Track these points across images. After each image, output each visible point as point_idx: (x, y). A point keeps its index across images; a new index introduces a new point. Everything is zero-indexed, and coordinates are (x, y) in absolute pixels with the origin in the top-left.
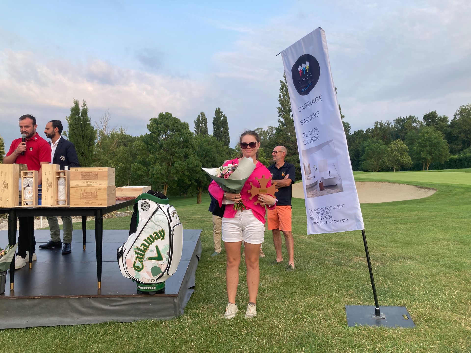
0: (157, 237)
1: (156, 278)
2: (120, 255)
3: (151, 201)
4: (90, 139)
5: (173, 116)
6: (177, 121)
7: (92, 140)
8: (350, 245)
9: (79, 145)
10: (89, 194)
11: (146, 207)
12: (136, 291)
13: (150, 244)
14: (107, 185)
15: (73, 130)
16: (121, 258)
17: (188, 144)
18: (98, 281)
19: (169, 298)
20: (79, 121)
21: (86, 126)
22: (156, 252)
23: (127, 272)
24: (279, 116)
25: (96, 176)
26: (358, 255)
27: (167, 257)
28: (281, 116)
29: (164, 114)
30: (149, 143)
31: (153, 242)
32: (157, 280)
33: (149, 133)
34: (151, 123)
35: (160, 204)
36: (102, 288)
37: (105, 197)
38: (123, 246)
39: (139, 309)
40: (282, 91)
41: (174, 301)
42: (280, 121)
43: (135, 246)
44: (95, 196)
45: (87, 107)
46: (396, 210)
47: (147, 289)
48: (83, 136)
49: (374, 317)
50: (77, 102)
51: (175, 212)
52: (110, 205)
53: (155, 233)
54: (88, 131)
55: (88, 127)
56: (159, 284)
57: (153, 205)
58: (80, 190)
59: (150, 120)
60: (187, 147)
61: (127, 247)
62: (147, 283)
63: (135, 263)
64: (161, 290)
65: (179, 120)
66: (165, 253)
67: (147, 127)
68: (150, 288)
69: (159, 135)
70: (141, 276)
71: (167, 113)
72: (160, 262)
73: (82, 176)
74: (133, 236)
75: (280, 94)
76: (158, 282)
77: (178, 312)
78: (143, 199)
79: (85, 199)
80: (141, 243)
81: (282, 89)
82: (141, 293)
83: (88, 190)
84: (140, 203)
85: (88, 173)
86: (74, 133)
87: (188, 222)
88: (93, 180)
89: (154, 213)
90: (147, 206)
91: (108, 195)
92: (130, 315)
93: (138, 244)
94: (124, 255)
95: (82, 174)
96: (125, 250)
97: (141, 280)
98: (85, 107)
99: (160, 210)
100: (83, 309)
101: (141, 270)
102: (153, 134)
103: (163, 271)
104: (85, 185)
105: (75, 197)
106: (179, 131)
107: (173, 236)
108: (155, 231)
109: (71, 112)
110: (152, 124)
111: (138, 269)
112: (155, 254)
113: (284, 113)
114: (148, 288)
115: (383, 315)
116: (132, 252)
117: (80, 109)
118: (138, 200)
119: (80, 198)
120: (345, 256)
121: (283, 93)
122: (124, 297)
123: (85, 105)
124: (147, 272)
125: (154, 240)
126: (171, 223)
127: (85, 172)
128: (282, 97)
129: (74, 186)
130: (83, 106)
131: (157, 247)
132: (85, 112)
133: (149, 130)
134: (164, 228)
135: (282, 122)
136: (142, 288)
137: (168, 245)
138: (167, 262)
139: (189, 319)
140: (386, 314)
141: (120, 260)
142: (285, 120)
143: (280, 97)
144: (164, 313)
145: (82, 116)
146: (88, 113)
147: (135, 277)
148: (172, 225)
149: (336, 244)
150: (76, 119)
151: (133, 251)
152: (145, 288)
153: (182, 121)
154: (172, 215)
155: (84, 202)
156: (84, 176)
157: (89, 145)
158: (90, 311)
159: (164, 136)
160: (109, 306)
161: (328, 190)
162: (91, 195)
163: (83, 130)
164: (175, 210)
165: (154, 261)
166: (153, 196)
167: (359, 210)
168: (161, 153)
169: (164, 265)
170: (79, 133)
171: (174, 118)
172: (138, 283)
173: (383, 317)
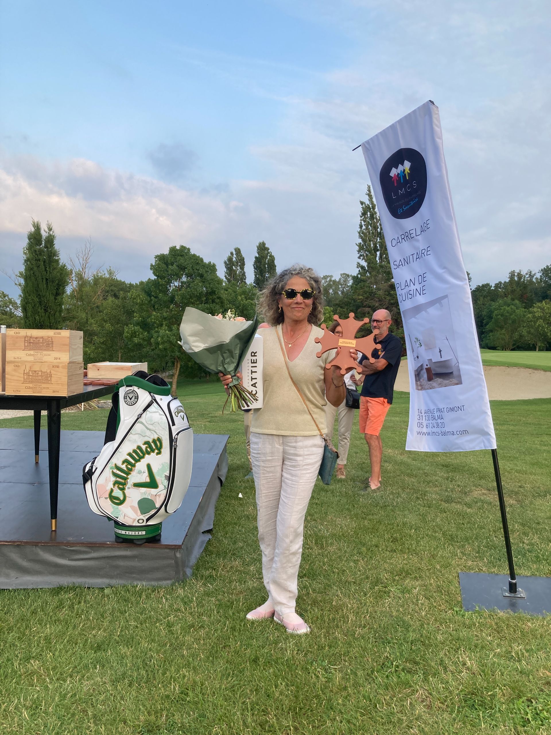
0: (149, 449)
1: (147, 517)
2: (88, 476)
3: (140, 389)
4: (58, 284)
5: (192, 252)
6: (197, 261)
7: (60, 285)
8: (466, 468)
9: (41, 294)
10: (38, 374)
11: (133, 399)
12: (113, 538)
13: (137, 461)
14: (68, 361)
15: (32, 269)
16: (89, 482)
17: (215, 297)
18: (52, 518)
19: (167, 551)
20: (40, 254)
21: (52, 264)
22: (147, 474)
23: (98, 506)
24: (359, 258)
25: (49, 344)
26: (479, 485)
27: (166, 483)
28: (362, 258)
29: (178, 248)
30: (153, 294)
31: (143, 457)
32: (148, 520)
33: (153, 277)
34: (156, 261)
35: (155, 396)
36: (57, 530)
37: (65, 379)
38: (93, 463)
39: (117, 567)
40: (365, 217)
41: (175, 555)
42: (359, 265)
43: (112, 463)
44: (47, 378)
45: (53, 232)
46: (539, 413)
47: (130, 534)
48: (47, 279)
49: (507, 594)
50: (37, 225)
51: (181, 408)
52: (74, 392)
53: (146, 443)
54: (55, 272)
55: (54, 264)
56: (152, 527)
57: (144, 397)
58: (23, 368)
59: (155, 258)
60: (213, 301)
61: (99, 464)
62: (131, 524)
63: (112, 491)
64: (155, 537)
65: (202, 260)
66: (161, 477)
67: (151, 269)
68: (137, 533)
69: (169, 282)
70: (121, 513)
71: (182, 247)
72: (153, 491)
73: (26, 344)
74: (112, 446)
75: (361, 223)
76: (150, 523)
77: (181, 573)
78: (127, 386)
79: (31, 382)
80: (123, 459)
81: (364, 214)
82: (121, 540)
83: (36, 368)
84: (122, 391)
85: (36, 338)
86: (33, 273)
87: (210, 422)
88: (45, 350)
89: (145, 410)
90: (134, 397)
91: (69, 376)
92: (102, 577)
93: (118, 460)
94: (94, 477)
95: (26, 339)
96: (96, 468)
97: (121, 520)
98: (51, 233)
99: (155, 404)
100: (25, 564)
101: (122, 502)
102: (160, 280)
103: (158, 505)
104: (31, 358)
105: (15, 378)
106: (201, 276)
107: (175, 449)
108: (147, 439)
109: (27, 241)
110: (158, 264)
111: (118, 502)
112: (145, 478)
113: (366, 252)
114: (133, 533)
115: (521, 592)
116: (108, 472)
117: (43, 235)
118: (119, 386)
119: (22, 379)
120: (459, 486)
121: (364, 221)
122: (93, 546)
123: (50, 229)
124: (132, 507)
125: (144, 455)
126: (173, 428)
127: (31, 337)
128: (364, 227)
129: (13, 359)
130: (47, 230)
131: (149, 467)
132: (50, 240)
133: (154, 273)
134: (161, 435)
135: (363, 267)
136: (123, 532)
137: (167, 463)
138: (165, 492)
139: (199, 586)
140: (526, 589)
141: (88, 485)
142: (369, 263)
143: (361, 227)
144: (159, 575)
145: (46, 247)
146: (55, 242)
147: (111, 513)
148: (175, 430)
149: (443, 465)
150: (36, 251)
151: (110, 471)
152: (127, 533)
153: (206, 261)
154: (176, 413)
155: (29, 388)
156: (30, 343)
157: (56, 293)
158: (37, 567)
159: (176, 284)
160: (69, 560)
161: (439, 380)
162: (41, 376)
163: (47, 269)
164: (181, 405)
165: (143, 490)
166: (145, 381)
167: (489, 416)
168: (171, 311)
169: (159, 495)
170: (41, 274)
171: (194, 255)
172: (117, 523)
173: (522, 595)
